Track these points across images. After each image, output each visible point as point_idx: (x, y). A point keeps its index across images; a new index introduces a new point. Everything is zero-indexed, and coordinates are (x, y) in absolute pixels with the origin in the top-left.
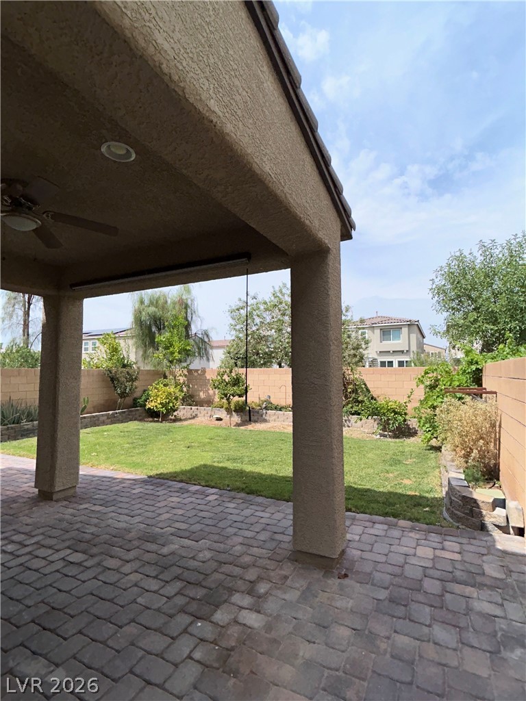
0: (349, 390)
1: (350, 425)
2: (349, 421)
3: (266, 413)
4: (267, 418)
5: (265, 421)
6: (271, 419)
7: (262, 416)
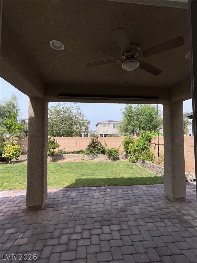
0: (95, 145)
1: (98, 157)
2: (97, 156)
3: (64, 155)
4: (65, 158)
5: (63, 159)
6: (66, 157)
7: (62, 156)
